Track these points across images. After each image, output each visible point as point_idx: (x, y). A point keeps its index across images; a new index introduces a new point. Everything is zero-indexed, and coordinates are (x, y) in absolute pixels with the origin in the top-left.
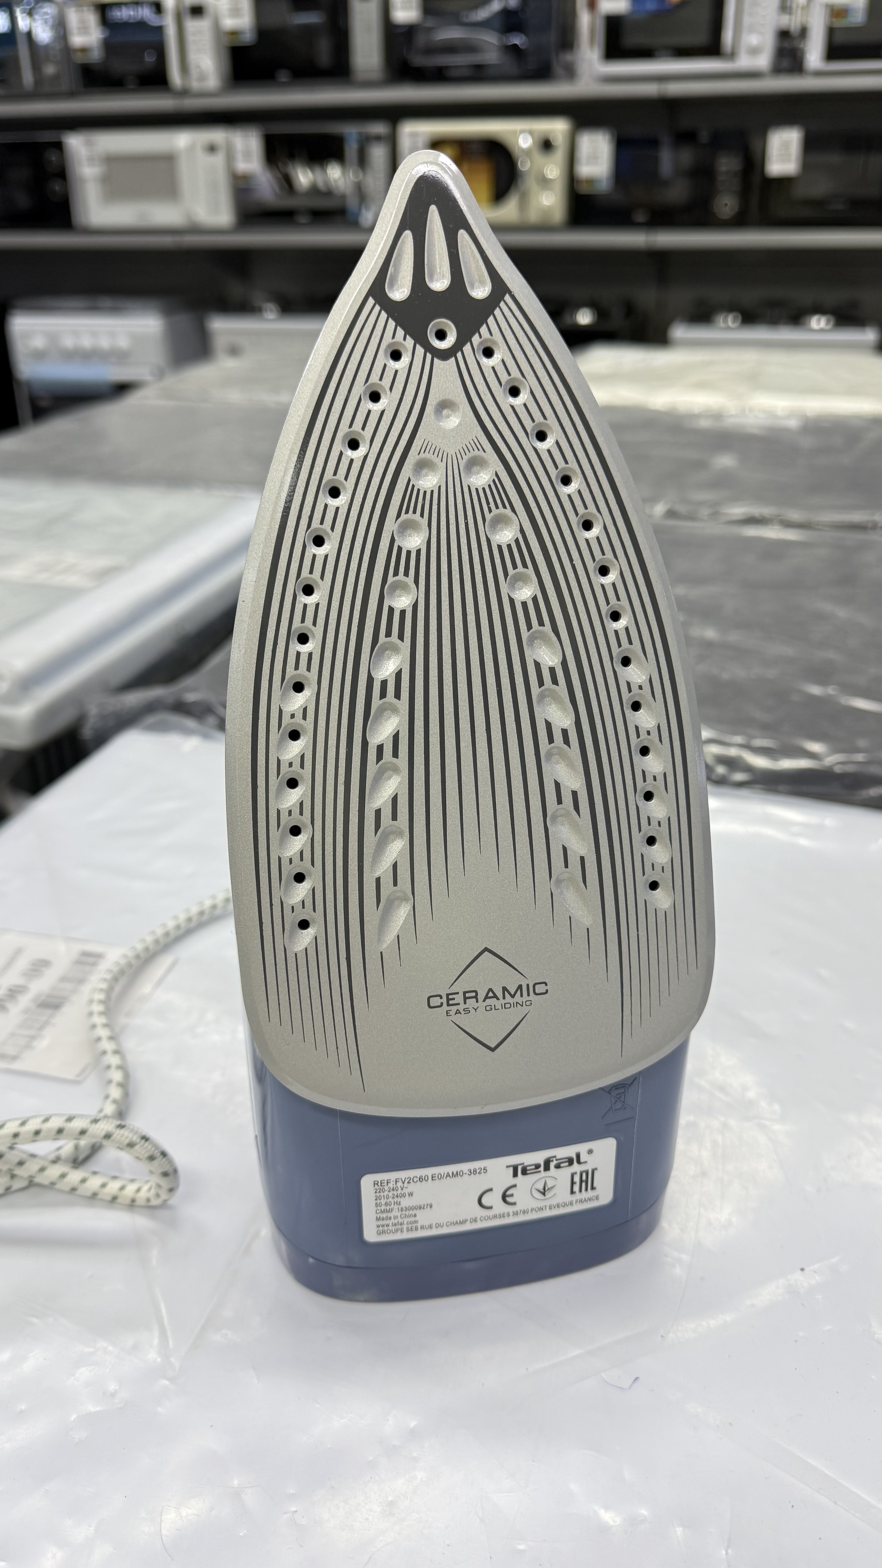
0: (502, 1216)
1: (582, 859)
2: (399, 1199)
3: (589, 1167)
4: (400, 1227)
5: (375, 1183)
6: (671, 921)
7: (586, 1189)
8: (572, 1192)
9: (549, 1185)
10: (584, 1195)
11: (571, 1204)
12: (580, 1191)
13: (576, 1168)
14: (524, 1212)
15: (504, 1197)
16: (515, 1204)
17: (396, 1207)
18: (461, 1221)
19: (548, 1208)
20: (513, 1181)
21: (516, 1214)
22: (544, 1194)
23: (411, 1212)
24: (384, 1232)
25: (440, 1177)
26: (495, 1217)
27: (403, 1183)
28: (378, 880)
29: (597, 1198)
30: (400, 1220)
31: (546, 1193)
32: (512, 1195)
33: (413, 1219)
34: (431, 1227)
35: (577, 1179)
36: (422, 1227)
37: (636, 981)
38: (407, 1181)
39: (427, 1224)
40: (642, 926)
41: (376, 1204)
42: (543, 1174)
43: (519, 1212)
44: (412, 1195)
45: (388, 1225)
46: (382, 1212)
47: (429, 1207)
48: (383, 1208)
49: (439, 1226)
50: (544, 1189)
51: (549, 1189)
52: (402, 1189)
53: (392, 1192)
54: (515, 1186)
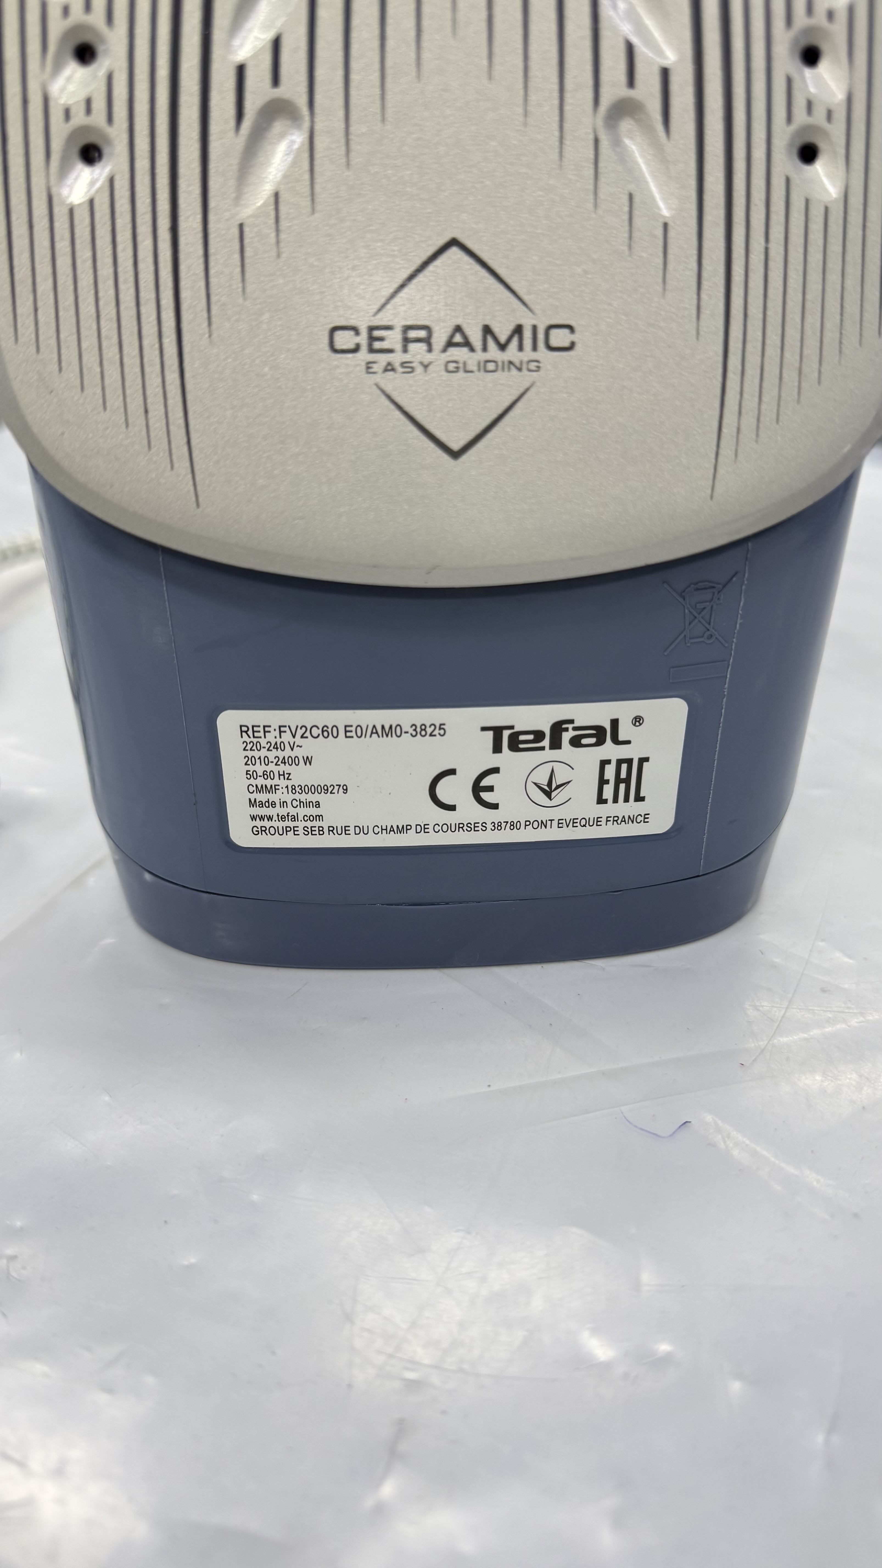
0: (473, 827)
1: (665, 73)
2: (286, 768)
3: (632, 752)
4: (291, 824)
5: (243, 730)
6: (835, 229)
7: (626, 800)
8: (601, 801)
9: (559, 779)
10: (623, 809)
11: (597, 821)
12: (615, 800)
13: (610, 751)
14: (513, 825)
15: (477, 789)
16: (495, 806)
17: (283, 783)
18: (400, 828)
19: (555, 823)
20: (494, 760)
21: (498, 826)
22: (548, 794)
23: (311, 797)
24: (264, 830)
25: (361, 732)
26: (460, 827)
27: (294, 737)
28: (241, 70)
29: (646, 817)
30: (293, 812)
31: (553, 794)
32: (490, 789)
33: (314, 811)
34: (345, 830)
35: (610, 772)
36: (331, 830)
37: (754, 346)
38: (300, 732)
39: (339, 824)
40: (777, 232)
41: (247, 772)
42: (549, 754)
43: (503, 825)
44: (310, 764)
45: (270, 818)
46: (260, 789)
47: (341, 790)
48: (260, 781)
49: (361, 830)
50: (550, 784)
51: (558, 787)
52: (292, 749)
53: (274, 753)
54: (496, 770)
